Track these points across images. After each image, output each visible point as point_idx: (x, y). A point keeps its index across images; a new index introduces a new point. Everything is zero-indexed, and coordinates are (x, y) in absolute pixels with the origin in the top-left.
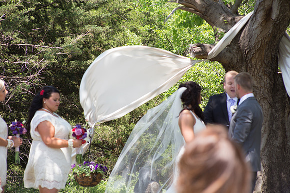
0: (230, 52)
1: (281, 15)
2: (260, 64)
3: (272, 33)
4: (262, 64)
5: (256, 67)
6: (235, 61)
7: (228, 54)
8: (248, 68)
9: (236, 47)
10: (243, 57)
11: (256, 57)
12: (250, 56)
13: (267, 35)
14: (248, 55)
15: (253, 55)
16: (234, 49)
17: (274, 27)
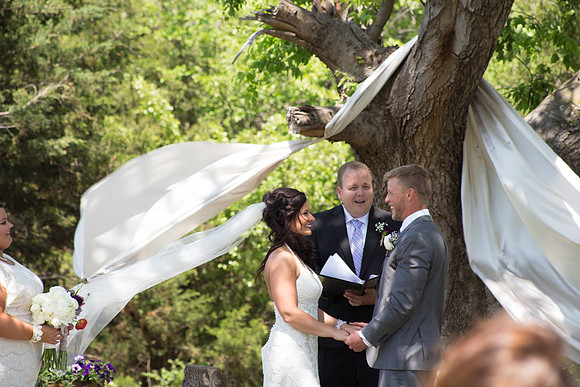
0: (370, 122)
1: (473, 47)
2: (431, 146)
3: (455, 83)
4: (435, 147)
5: (424, 152)
6: (380, 140)
7: (366, 127)
8: (408, 156)
9: (381, 112)
10: (396, 132)
11: (424, 132)
12: (410, 131)
13: (445, 87)
14: (407, 129)
15: (417, 127)
16: (378, 115)
17: (460, 71)
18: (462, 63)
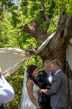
0: (45, 51)
1: (68, 34)
2: (58, 56)
3: (64, 42)
4: (59, 57)
5: (57, 58)
6: (47, 55)
8: (53, 59)
9: (47, 49)
10: (50, 53)
11: (57, 53)
12: (54, 53)
13: (62, 43)
14: (53, 53)
15: (55, 52)
16: (47, 50)
17: (65, 40)
18: (65, 38)
